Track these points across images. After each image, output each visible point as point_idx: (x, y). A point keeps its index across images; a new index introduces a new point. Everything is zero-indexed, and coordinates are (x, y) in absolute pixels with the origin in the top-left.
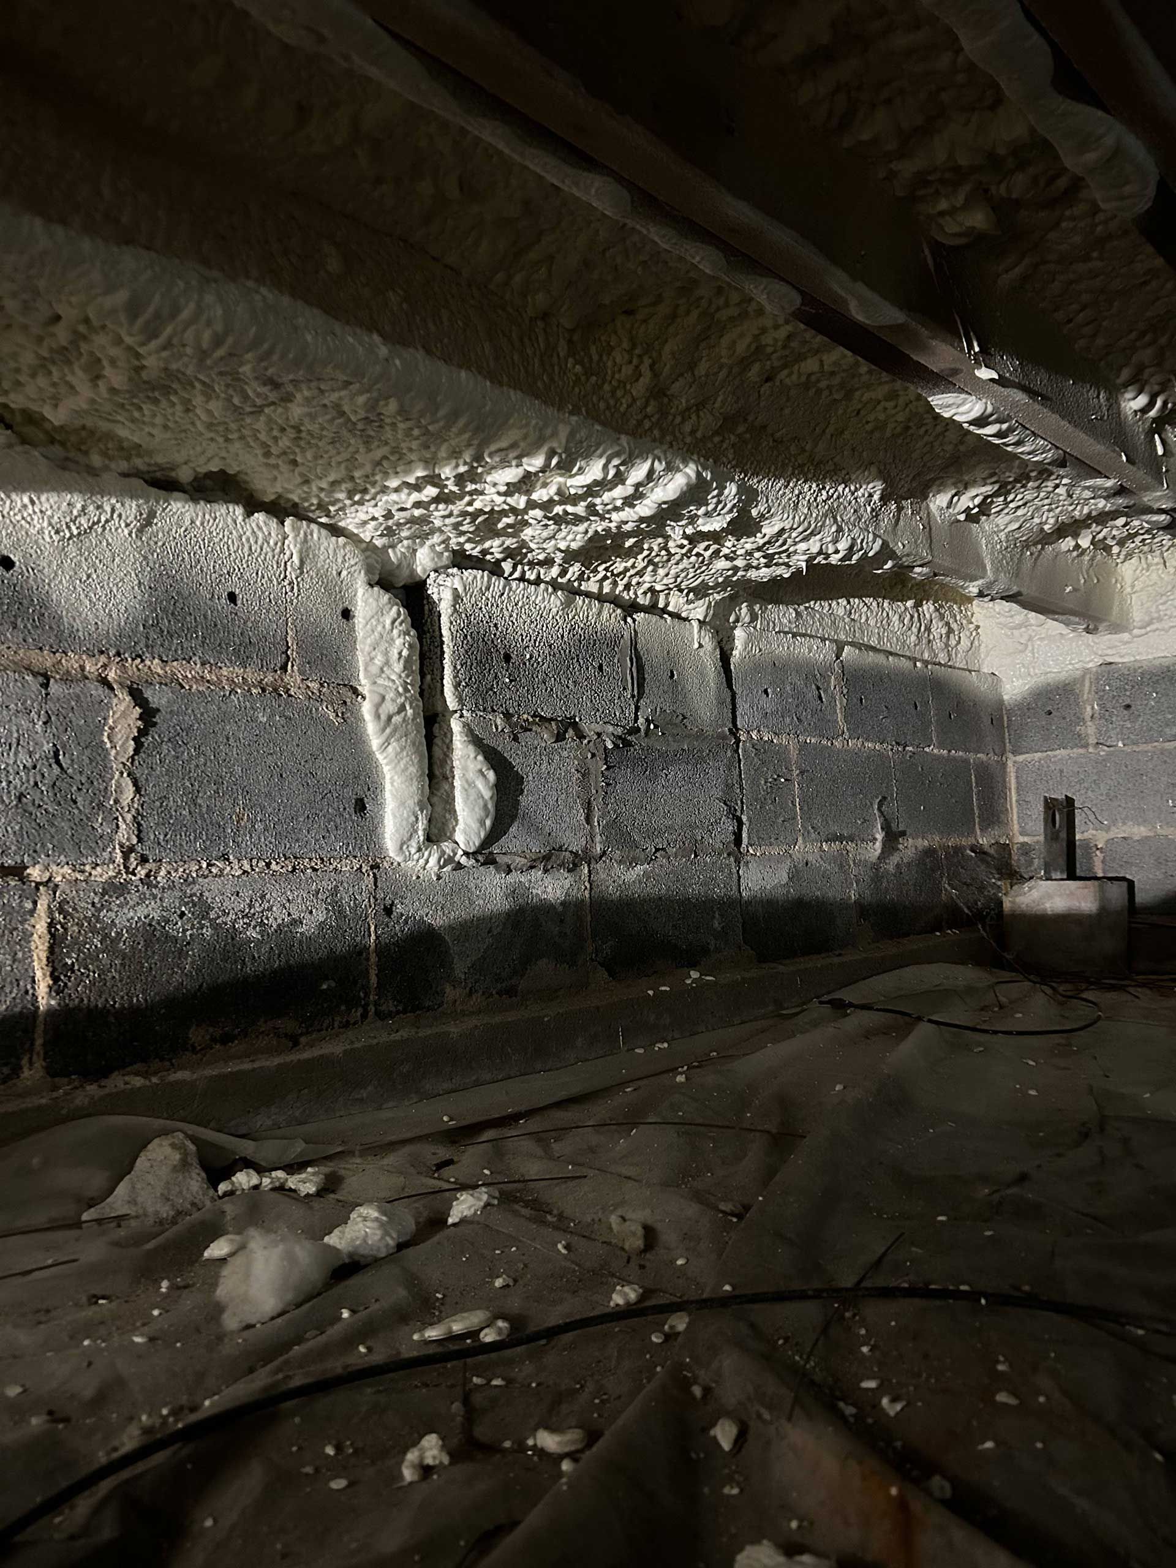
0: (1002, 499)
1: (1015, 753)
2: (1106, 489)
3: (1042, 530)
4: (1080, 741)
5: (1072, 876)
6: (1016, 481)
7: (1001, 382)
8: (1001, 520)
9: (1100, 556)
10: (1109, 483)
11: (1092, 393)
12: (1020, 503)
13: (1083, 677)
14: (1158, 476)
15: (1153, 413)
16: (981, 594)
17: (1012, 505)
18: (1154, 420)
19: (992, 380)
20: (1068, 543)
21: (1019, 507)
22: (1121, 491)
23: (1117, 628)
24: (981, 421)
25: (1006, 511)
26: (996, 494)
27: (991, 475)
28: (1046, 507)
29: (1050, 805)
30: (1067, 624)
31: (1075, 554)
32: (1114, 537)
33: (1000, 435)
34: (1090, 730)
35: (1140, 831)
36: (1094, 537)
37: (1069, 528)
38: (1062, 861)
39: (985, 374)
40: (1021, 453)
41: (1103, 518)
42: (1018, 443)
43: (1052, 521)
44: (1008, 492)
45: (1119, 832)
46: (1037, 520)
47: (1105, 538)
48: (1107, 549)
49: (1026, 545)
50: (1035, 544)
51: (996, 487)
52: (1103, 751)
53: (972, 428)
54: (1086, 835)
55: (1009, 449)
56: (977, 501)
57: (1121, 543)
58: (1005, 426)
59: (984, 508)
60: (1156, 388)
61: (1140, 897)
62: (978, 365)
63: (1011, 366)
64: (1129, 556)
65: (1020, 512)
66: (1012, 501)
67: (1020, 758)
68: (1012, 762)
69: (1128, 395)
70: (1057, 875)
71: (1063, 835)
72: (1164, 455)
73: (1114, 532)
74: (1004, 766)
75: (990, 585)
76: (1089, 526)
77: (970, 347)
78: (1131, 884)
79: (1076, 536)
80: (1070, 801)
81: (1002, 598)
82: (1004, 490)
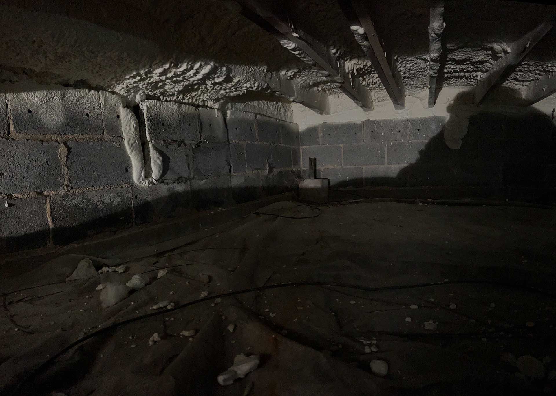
0: (299, 74)
1: (302, 146)
2: (326, 74)
3: (309, 84)
4: (317, 143)
5: (316, 178)
6: (303, 69)
7: (299, 38)
8: (299, 80)
9: (324, 93)
10: (327, 73)
11: (323, 46)
12: (304, 76)
13: (319, 126)
14: (338, 73)
15: (337, 55)
16: (294, 101)
17: (302, 76)
18: (338, 57)
19: (297, 37)
20: (316, 89)
21: (303, 77)
22: (329, 75)
23: (328, 113)
24: (294, 49)
25: (300, 77)
26: (298, 72)
27: (297, 66)
28: (310, 78)
29: (311, 160)
30: (315, 111)
31: (317, 92)
32: (327, 88)
33: (299, 54)
34: (320, 140)
35: (331, 167)
36: (322, 88)
37: (316, 84)
38: (313, 174)
39: (295, 35)
40: (305, 61)
41: (324, 83)
42: (304, 58)
43: (312, 82)
44: (300, 72)
45: (326, 167)
46: (308, 81)
47: (325, 88)
48: (325, 91)
49: (305, 88)
50: (308, 88)
51: (298, 70)
52: (323, 146)
53: (292, 51)
54: (319, 168)
55: (301, 59)
56: (293, 73)
57: (329, 90)
58: (301, 52)
59: (295, 75)
60: (338, 48)
61: (331, 184)
62: (294, 32)
63: (302, 34)
64: (330, 94)
65: (304, 78)
66: (302, 75)
67: (304, 147)
68: (301, 147)
69: (332, 48)
70: (312, 178)
71: (314, 168)
72: (339, 67)
73: (327, 87)
74: (299, 149)
75: (296, 98)
76: (321, 84)
77: (291, 26)
78: (329, 180)
79: (318, 87)
80: (315, 159)
81: (299, 103)
82: (300, 71)
